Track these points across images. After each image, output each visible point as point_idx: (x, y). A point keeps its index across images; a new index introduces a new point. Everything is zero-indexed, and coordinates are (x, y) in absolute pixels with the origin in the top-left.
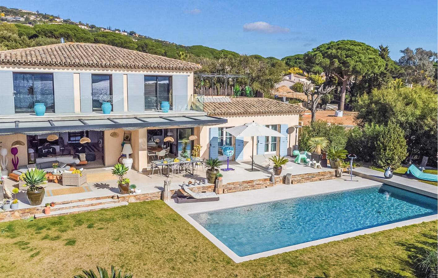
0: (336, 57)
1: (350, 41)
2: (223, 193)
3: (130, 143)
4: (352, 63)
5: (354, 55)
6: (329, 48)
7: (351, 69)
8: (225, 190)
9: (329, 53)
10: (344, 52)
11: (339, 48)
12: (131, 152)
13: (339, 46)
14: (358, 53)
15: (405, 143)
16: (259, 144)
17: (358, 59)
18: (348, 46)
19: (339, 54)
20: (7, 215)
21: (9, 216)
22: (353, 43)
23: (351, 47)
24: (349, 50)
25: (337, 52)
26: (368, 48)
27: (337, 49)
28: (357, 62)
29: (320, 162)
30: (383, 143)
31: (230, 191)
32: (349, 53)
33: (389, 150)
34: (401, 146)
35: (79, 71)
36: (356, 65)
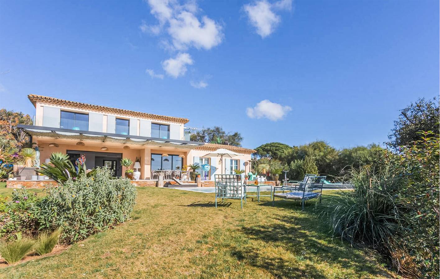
0: (270, 150)
1: (278, 143)
2: (201, 186)
3: (140, 162)
4: (279, 154)
5: (280, 149)
6: (266, 146)
7: (279, 157)
8: (203, 185)
9: (266, 148)
10: (274, 148)
11: (271, 146)
12: (140, 167)
13: (271, 145)
14: (282, 148)
15: (316, 169)
16: (226, 170)
17: (282, 152)
18: (276, 145)
19: (271, 149)
20: (34, 184)
21: (35, 185)
22: (279, 144)
23: (278, 145)
24: (277, 147)
25: (271, 148)
26: (287, 146)
27: (270, 147)
28: (282, 153)
29: (266, 177)
30: (303, 169)
31: (206, 186)
32: (277, 148)
33: (307, 172)
34: (315, 170)
35: (107, 114)
36: (281, 155)
